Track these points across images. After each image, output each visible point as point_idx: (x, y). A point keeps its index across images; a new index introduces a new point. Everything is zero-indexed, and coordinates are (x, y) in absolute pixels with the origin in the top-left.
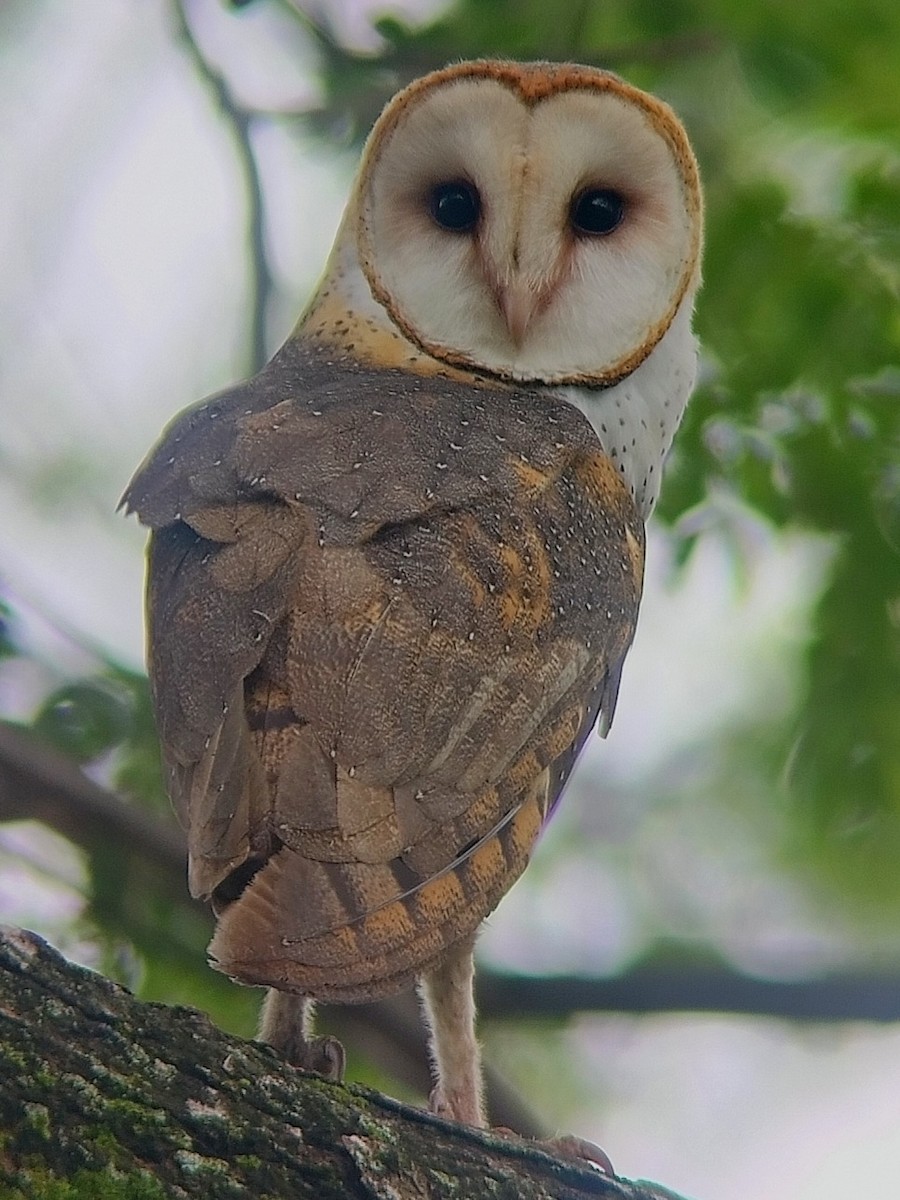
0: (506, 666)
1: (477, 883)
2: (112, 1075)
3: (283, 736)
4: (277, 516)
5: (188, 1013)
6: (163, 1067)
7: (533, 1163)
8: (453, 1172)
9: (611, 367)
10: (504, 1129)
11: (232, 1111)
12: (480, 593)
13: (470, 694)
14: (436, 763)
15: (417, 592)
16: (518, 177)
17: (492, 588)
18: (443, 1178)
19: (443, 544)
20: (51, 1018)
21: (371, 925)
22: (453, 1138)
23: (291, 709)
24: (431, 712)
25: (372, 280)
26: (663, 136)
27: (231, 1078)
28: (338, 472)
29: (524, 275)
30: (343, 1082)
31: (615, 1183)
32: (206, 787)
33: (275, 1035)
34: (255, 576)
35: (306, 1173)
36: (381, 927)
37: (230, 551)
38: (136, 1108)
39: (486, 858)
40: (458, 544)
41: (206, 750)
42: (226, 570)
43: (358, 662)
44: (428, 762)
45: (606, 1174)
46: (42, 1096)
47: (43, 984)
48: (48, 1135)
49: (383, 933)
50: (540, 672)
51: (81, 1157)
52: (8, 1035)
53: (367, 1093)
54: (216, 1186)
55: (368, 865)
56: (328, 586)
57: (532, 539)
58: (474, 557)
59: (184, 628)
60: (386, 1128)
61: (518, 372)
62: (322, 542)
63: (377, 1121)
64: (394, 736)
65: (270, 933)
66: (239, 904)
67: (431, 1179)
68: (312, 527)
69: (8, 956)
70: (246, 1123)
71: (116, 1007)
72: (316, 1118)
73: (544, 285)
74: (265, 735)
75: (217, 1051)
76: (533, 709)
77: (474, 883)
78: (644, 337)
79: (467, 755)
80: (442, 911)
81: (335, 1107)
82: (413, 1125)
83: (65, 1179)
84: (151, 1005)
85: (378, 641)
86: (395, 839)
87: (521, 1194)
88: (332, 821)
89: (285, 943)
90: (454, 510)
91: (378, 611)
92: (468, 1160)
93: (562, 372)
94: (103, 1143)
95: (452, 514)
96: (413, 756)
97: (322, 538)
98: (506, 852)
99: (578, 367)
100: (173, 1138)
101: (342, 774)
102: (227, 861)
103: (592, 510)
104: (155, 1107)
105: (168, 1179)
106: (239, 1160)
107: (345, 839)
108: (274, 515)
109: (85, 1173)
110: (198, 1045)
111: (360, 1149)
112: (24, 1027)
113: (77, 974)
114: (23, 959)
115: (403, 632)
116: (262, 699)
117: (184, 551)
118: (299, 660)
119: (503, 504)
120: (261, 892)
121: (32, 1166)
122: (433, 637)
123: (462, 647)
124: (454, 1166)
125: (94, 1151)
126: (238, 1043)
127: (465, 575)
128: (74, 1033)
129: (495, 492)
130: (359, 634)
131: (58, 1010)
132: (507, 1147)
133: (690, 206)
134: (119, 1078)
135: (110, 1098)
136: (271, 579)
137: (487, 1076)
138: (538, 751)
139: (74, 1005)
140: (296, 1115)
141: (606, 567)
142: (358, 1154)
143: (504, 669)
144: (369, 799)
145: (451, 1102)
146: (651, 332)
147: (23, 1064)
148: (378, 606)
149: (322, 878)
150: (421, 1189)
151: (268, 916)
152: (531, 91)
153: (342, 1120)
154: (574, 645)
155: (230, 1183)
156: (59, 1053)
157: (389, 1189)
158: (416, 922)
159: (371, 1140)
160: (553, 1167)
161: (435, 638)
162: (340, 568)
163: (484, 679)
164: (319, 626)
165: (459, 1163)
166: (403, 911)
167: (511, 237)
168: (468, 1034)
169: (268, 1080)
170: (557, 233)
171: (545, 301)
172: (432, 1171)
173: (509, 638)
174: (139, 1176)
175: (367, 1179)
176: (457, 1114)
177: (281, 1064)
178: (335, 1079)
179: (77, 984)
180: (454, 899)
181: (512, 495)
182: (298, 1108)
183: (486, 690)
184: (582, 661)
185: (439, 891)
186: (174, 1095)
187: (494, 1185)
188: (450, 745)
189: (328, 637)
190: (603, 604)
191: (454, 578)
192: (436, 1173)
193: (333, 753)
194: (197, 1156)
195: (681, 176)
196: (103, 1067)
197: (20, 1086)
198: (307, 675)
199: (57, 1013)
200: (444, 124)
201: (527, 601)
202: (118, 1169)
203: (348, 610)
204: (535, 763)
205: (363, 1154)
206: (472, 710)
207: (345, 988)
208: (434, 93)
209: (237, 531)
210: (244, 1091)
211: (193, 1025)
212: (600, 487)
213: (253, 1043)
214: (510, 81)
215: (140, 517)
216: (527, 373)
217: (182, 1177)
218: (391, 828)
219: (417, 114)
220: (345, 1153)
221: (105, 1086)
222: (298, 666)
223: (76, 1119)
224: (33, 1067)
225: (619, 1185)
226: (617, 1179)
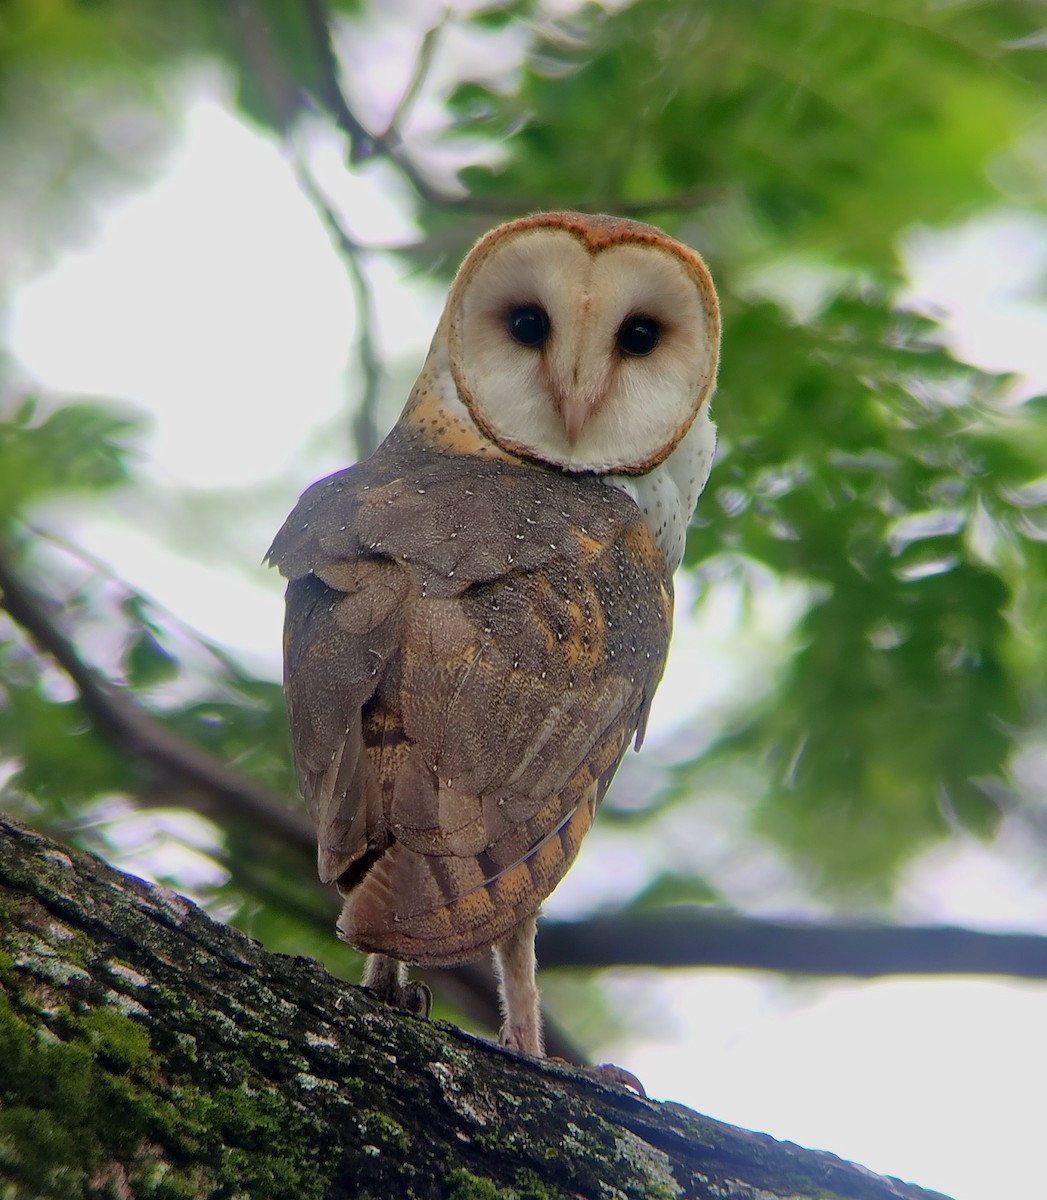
0: (569, 698)
1: (543, 872)
2: (247, 1012)
3: (397, 751)
4: (389, 573)
5: (307, 962)
6: (287, 1005)
7: (581, 1085)
8: (517, 1093)
9: (646, 458)
10: (558, 1059)
11: (341, 1041)
12: (551, 640)
13: (542, 721)
14: (515, 776)
15: (503, 639)
16: (581, 312)
17: (560, 636)
18: (509, 1097)
19: (522, 600)
20: (199, 965)
21: (462, 906)
22: (517, 1065)
23: (402, 729)
24: (511, 736)
25: (457, 380)
26: (694, 280)
27: (342, 1015)
28: (439, 539)
29: (582, 389)
30: (430, 1020)
31: (647, 1104)
32: (332, 793)
33: (376, 981)
34: (370, 622)
35: (400, 1091)
36: (469, 907)
37: (350, 601)
38: (265, 1038)
39: (549, 850)
40: (534, 601)
41: (332, 762)
42: (348, 615)
43: (456, 695)
44: (507, 776)
45: (640, 1096)
46: (190, 1027)
47: (192, 937)
48: (195, 1058)
49: (471, 913)
50: (595, 703)
51: (221, 1077)
52: (165, 979)
53: (449, 1029)
54: (328, 1102)
55: (460, 857)
56: (434, 632)
57: (591, 595)
58: (547, 611)
59: (314, 662)
60: (463, 1056)
61: (573, 465)
62: (424, 594)
63: (457, 1051)
64: (482, 756)
65: (385, 911)
66: (361, 887)
67: (500, 1098)
68: (415, 582)
69: (165, 914)
70: (352, 1052)
71: (250, 957)
72: (408, 1047)
73: (597, 396)
74: (382, 750)
75: (330, 993)
76: (589, 733)
77: (540, 872)
78: (672, 435)
79: (538, 769)
80: (516, 895)
81: (423, 1039)
82: (486, 1055)
83: (209, 1095)
84: (278, 955)
85: (471, 677)
86: (481, 836)
87: (571, 1112)
88: (434, 822)
89: (396, 918)
90: (530, 572)
91: (473, 653)
92: (529, 1083)
93: (608, 465)
94: (239, 1066)
95: (530, 576)
96: (496, 771)
97: (424, 590)
98: (564, 846)
99: (620, 460)
100: (294, 1063)
101: (442, 784)
102: (349, 854)
103: (636, 571)
104: (281, 1037)
105: (290, 1095)
106: (347, 1081)
107: (444, 837)
108: (385, 572)
109: (225, 1090)
110: (316, 989)
111: (443, 1073)
112: (178, 972)
113: (219, 930)
114: (177, 917)
115: (491, 671)
116: (380, 721)
117: (314, 600)
118: (410, 691)
119: (569, 569)
120: (378, 876)
121: (182, 1084)
122: (514, 675)
123: (536, 683)
124: (517, 1088)
125: (231, 1071)
126: (347, 986)
127: (540, 626)
128: (217, 977)
129: (562, 558)
130: (458, 671)
131: (203, 958)
132: (560, 1073)
133: (711, 334)
134: (252, 1014)
135: (244, 1030)
136: (382, 624)
137: (543, 1016)
138: (591, 766)
139: (217, 955)
140: (393, 1045)
141: (646, 617)
142: (441, 1077)
143: (568, 701)
144: (462, 804)
145: (516, 1036)
146: (676, 432)
147: (176, 1002)
148: (472, 649)
149: (424, 866)
150: (492, 1106)
151: (383, 896)
152: (595, 242)
153: (429, 1050)
154: (621, 681)
155: (340, 1100)
156: (205, 992)
157: (466, 1105)
158: (496, 903)
159: (452, 1066)
160: (598, 1090)
161: (516, 676)
162: (443, 618)
163: (553, 709)
164: (426, 664)
165: (521, 1085)
166: (485, 894)
167: (573, 360)
168: (530, 982)
169: (369, 1017)
170: (608, 356)
171: (595, 409)
172: (500, 1092)
173: (572, 677)
174: (268, 1093)
175: (448, 1097)
176: (521, 1046)
177: (381, 1004)
178: (424, 1016)
179: (220, 937)
180: (525, 885)
181: (574, 560)
182: (394, 1040)
183: (554, 718)
184: (627, 693)
185: (513, 878)
186: (295, 1028)
187: (549, 1103)
188: (525, 762)
189: (433, 674)
190: (644, 646)
191: (531, 628)
192: (504, 1094)
193: (435, 768)
194: (314, 1077)
195: (705, 310)
196: (240, 1006)
197: (173, 1018)
198: (416, 704)
199: (203, 961)
200: (523, 261)
201: (587, 646)
202: (251, 1087)
203: (449, 652)
204: (589, 775)
205: (446, 1078)
206: (544, 734)
207: (440, 956)
208: (518, 236)
209: (357, 583)
210: (351, 1026)
211: (311, 972)
212: (642, 553)
213: (358, 987)
214: (578, 232)
215: (280, 570)
216: (580, 466)
217: (301, 1093)
218: (479, 829)
219: (502, 251)
220: (430, 1076)
221: (241, 1020)
222: (409, 696)
223: (217, 1046)
224: (184, 1003)
225: (650, 1105)
226: (649, 1100)
